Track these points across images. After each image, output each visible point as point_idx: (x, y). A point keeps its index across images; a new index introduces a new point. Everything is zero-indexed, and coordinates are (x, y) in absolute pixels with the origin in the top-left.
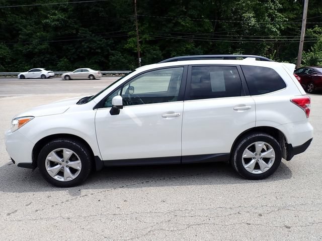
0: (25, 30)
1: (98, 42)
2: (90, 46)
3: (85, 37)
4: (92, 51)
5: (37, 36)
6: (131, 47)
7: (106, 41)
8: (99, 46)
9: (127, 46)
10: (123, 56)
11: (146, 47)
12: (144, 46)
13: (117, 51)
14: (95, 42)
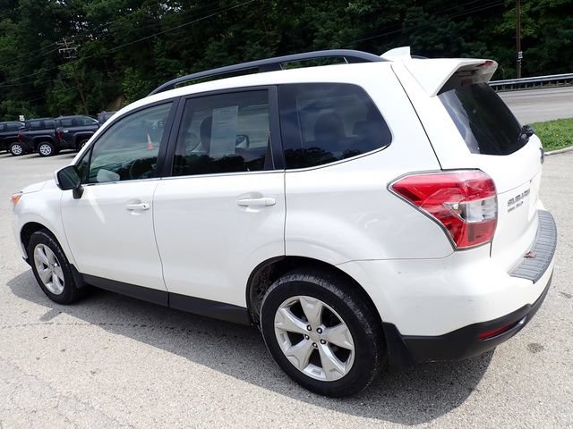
0: (322, 29)
1: (440, 30)
2: (424, 39)
3: (415, 23)
4: (428, 48)
5: (339, 36)
6: (511, 30)
7: (455, 25)
8: (441, 36)
9: (501, 28)
10: (489, 49)
11: (547, 23)
12: (541, 22)
13: (479, 43)
14: (434, 30)
